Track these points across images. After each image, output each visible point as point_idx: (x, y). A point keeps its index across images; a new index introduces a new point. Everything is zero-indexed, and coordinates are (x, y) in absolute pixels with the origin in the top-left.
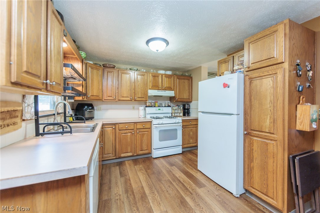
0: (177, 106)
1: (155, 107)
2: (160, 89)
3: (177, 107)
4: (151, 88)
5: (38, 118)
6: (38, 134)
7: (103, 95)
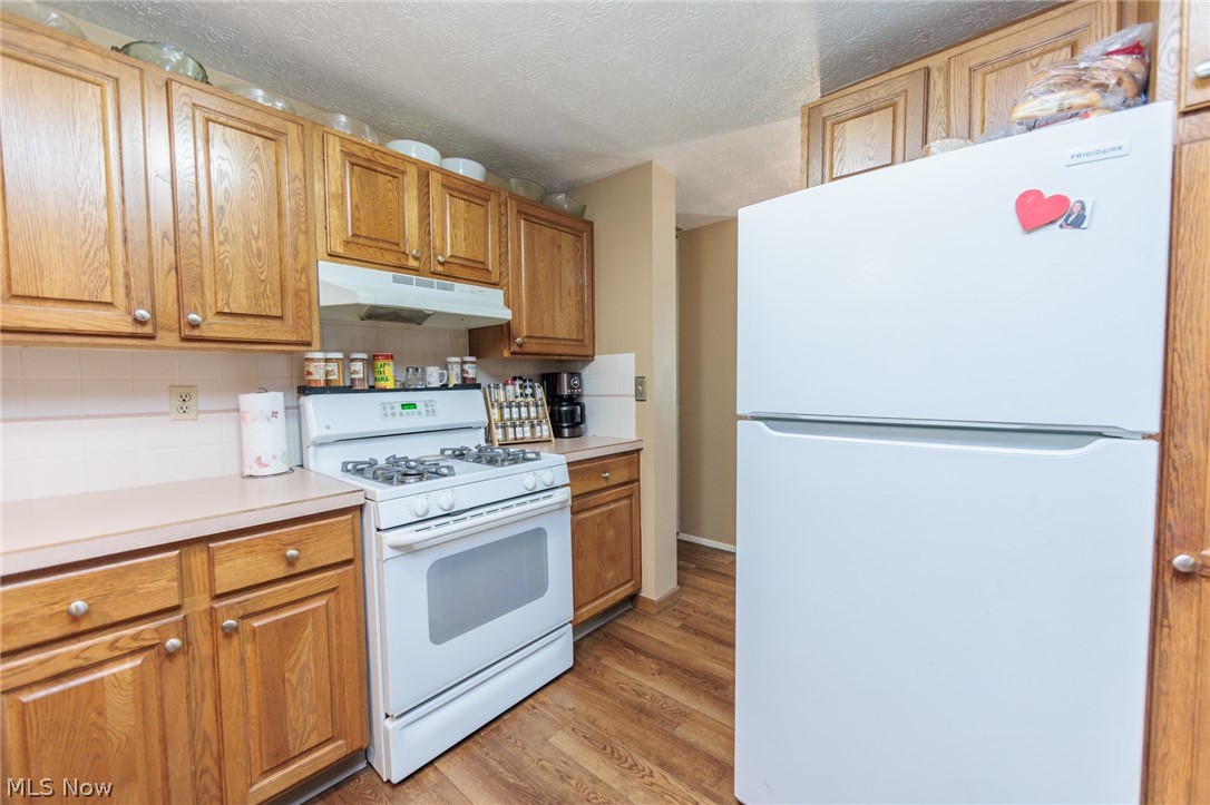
0: (518, 382)
1: (372, 389)
2: (413, 263)
3: (518, 391)
4: (340, 250)
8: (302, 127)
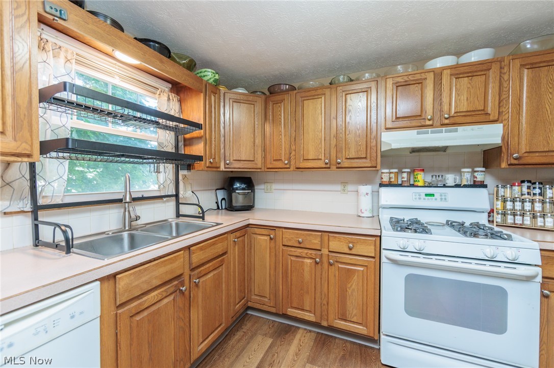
1: (413, 186)
2: (429, 123)
4: (390, 126)
5: (36, 209)
6: (37, 242)
7: (265, 158)
8: (377, 81)
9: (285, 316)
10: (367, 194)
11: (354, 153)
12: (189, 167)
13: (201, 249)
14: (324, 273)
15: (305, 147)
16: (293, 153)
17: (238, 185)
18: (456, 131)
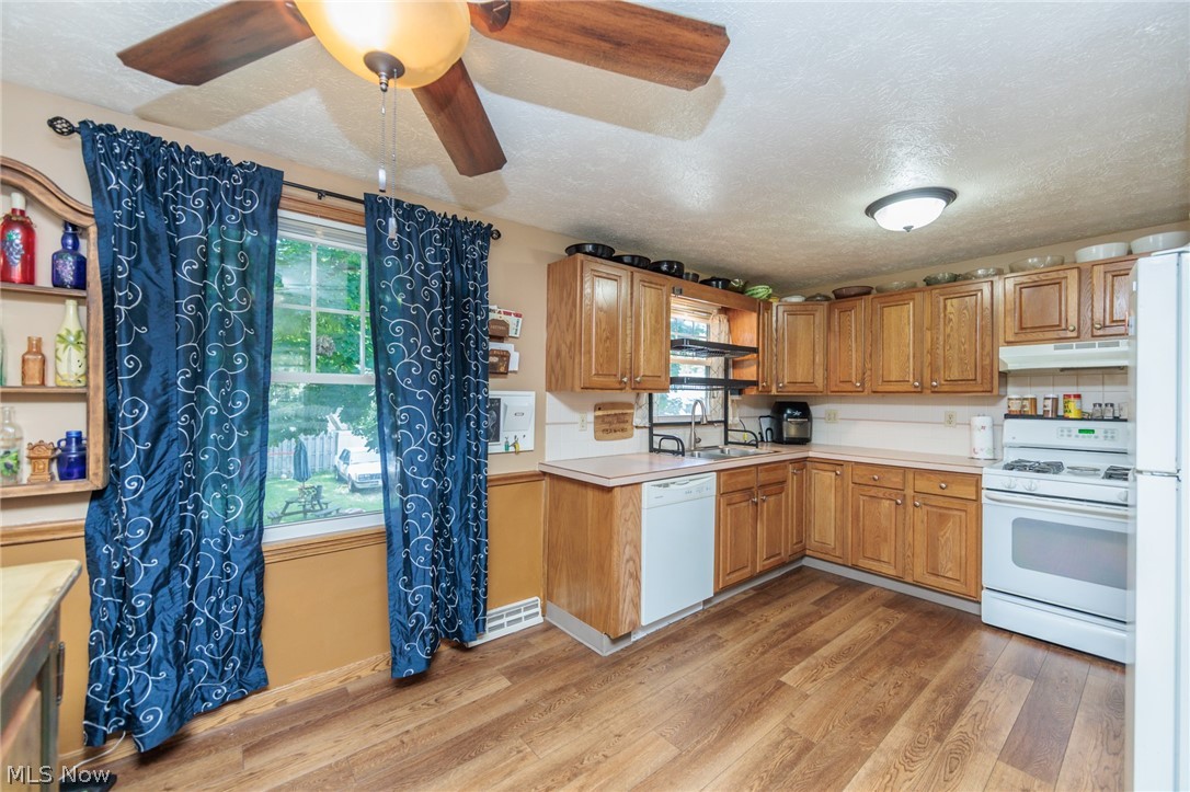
2: (1071, 334)
4: (1012, 339)
5: (652, 426)
6: (652, 450)
7: (827, 378)
8: (992, 282)
9: (855, 567)
10: (983, 428)
11: (956, 374)
12: (740, 392)
13: (766, 470)
14: (907, 518)
15: (885, 366)
16: (868, 373)
17: (789, 412)
18: (1117, 345)
